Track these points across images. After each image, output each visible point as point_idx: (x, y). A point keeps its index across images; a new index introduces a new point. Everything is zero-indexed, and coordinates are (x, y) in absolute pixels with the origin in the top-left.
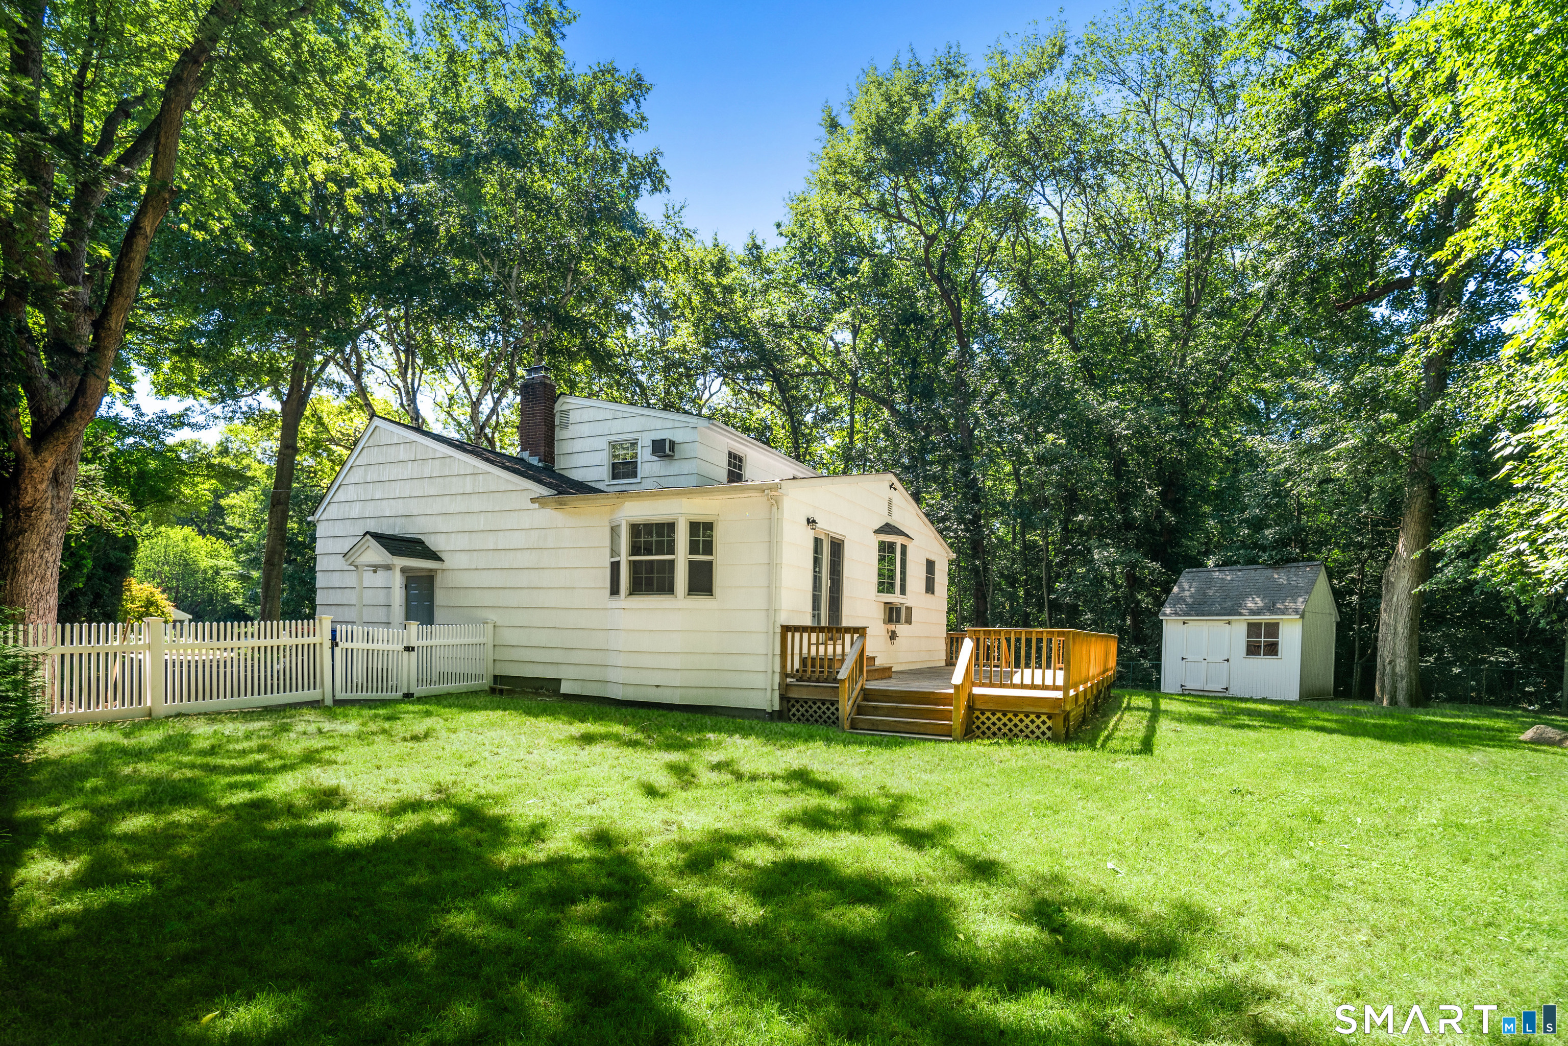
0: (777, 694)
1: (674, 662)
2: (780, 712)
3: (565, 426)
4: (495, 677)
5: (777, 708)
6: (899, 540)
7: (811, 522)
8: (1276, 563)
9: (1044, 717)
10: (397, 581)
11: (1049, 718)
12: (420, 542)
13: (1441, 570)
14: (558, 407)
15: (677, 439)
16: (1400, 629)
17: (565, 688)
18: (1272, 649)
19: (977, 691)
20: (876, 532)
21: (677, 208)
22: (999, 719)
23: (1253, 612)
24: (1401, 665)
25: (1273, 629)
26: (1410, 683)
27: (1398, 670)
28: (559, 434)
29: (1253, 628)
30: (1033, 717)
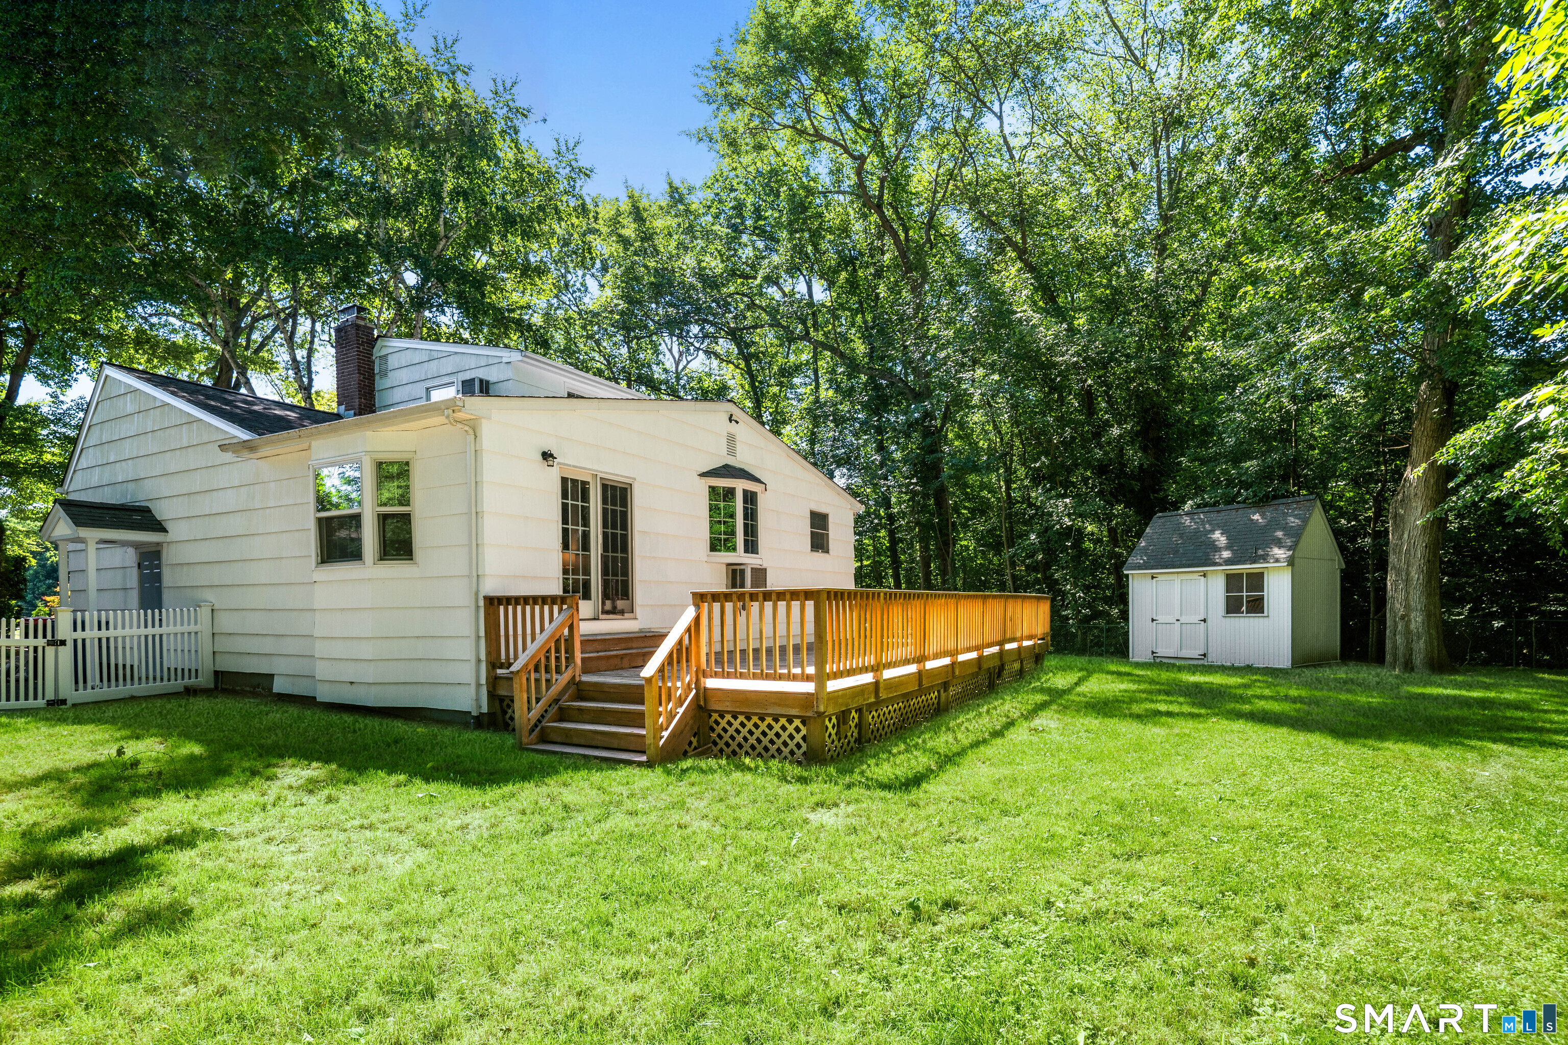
0: (484, 691)
1: (366, 651)
2: (490, 714)
3: (384, 374)
4: (216, 673)
5: (485, 709)
6: (740, 486)
7: (547, 456)
8: (1261, 500)
9: (797, 722)
10: (129, 557)
11: (804, 723)
12: (146, 511)
13: (1455, 491)
14: (377, 352)
15: (492, 379)
16: (1414, 575)
17: (279, 686)
18: (1257, 606)
19: (711, 683)
20: (703, 475)
21: (571, 145)
22: (743, 725)
23: (1228, 562)
24: (1417, 620)
25: (1257, 581)
26: (1429, 643)
27: (1413, 626)
28: (380, 384)
29: (1232, 581)
30: (783, 721)
